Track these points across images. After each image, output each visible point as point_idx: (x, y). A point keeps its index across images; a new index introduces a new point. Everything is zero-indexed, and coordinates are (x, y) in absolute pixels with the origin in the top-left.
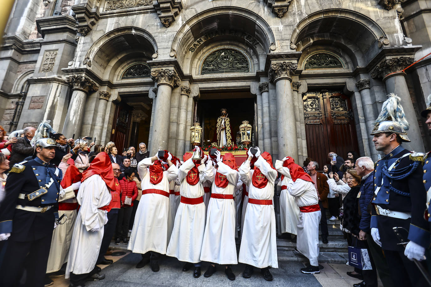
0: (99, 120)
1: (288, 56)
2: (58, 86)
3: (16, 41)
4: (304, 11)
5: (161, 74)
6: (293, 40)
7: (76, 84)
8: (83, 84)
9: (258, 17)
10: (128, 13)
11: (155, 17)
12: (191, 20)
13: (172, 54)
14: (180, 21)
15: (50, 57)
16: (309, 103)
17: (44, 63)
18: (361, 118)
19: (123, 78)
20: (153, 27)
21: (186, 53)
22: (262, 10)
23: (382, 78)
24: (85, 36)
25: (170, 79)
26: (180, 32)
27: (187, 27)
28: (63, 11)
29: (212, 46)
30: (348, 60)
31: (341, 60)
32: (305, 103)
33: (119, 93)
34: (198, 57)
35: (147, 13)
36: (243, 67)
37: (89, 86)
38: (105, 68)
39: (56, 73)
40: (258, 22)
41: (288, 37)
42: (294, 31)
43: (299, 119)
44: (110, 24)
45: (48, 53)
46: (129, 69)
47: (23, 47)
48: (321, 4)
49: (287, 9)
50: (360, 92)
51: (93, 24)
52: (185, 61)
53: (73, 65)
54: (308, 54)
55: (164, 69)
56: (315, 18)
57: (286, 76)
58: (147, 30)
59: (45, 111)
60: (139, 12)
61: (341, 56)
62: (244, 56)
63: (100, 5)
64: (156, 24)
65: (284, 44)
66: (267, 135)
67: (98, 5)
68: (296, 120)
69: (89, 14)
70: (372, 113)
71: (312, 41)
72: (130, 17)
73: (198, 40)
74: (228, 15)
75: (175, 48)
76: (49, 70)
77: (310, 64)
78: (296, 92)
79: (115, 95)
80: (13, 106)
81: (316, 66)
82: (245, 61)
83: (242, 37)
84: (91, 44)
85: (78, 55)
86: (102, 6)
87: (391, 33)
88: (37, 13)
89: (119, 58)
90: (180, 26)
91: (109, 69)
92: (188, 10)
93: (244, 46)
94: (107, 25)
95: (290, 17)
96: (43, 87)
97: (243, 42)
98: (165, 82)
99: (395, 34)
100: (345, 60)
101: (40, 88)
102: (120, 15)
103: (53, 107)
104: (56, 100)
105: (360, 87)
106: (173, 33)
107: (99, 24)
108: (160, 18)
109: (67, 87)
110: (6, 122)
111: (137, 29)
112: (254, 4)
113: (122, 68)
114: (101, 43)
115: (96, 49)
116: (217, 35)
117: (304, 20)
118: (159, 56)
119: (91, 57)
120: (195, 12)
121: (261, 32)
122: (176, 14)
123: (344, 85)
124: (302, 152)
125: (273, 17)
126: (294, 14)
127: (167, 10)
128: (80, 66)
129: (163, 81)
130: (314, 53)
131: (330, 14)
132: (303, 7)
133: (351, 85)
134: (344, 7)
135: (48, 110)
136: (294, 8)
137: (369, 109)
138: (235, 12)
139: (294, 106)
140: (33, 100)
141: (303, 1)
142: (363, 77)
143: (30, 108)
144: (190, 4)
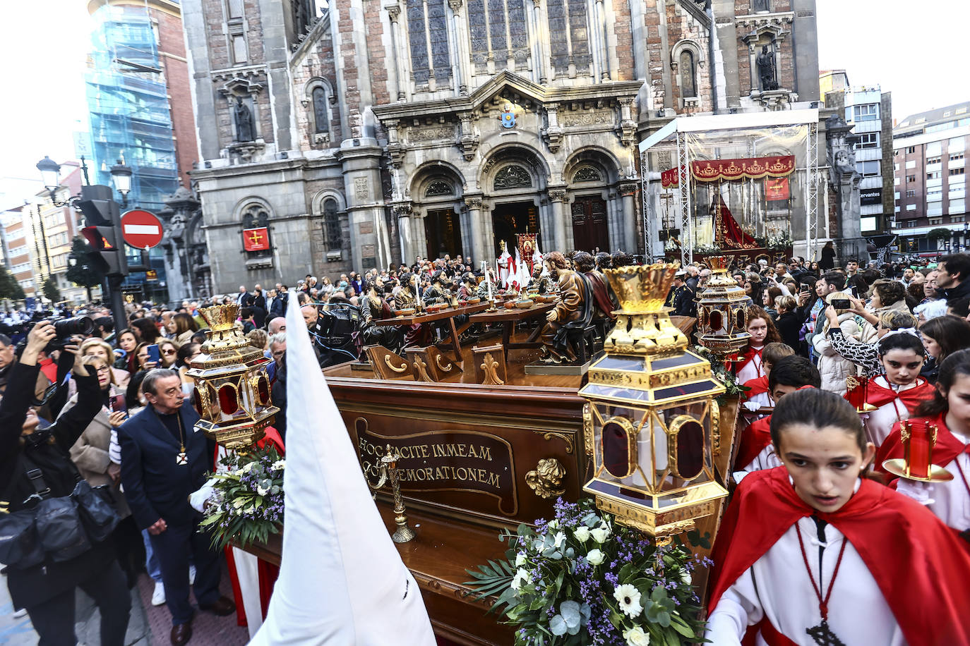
0: (419, 235)
1: (560, 187)
2: (378, 212)
3: (301, 161)
4: (570, 148)
6: (563, 171)
7: (403, 213)
9: (538, 152)
10: (432, 147)
11: (458, 152)
12: (487, 154)
13: (479, 187)
14: (478, 153)
15: (361, 185)
17: (357, 191)
18: (610, 220)
19: (427, 197)
20: (458, 161)
21: (482, 176)
22: (541, 146)
23: (621, 195)
24: (398, 169)
25: (477, 205)
26: (480, 165)
27: (485, 160)
29: (500, 163)
30: (604, 172)
31: (600, 173)
33: (427, 210)
34: (490, 176)
35: (450, 147)
36: (527, 184)
37: (410, 211)
39: (373, 200)
40: (539, 156)
41: (560, 170)
42: (565, 163)
44: (418, 158)
45: (357, 180)
46: (431, 187)
47: (308, 166)
48: (583, 141)
49: (559, 147)
50: (610, 201)
51: (404, 158)
54: (575, 170)
55: (474, 198)
56: (578, 152)
57: (558, 200)
58: (454, 163)
59: (377, 235)
60: (442, 146)
61: (600, 171)
62: (526, 172)
63: (404, 137)
64: (459, 158)
65: (557, 176)
66: (547, 238)
67: (402, 138)
68: (565, 225)
69: (401, 151)
70: (615, 217)
72: (435, 150)
74: (513, 147)
75: (478, 180)
76: (365, 197)
77: (577, 179)
79: (424, 212)
80: (319, 227)
81: (581, 180)
82: (528, 178)
83: (525, 159)
84: (406, 177)
85: (398, 188)
87: (625, 167)
88: (300, 117)
90: (480, 160)
91: (417, 192)
92: (484, 146)
94: (415, 158)
95: (561, 152)
96: (366, 214)
97: (527, 164)
98: (475, 208)
99: (628, 167)
100: (602, 175)
101: (364, 215)
102: (426, 148)
103: (381, 230)
104: (381, 224)
105: (610, 197)
106: (475, 167)
107: (408, 157)
108: (463, 155)
109: (383, 210)
110: (318, 243)
111: (442, 162)
112: (534, 139)
113: (424, 188)
114: (414, 174)
115: (410, 180)
117: (571, 154)
118: (468, 188)
119: (408, 188)
120: (489, 147)
121: (540, 162)
122: (475, 150)
123: (600, 195)
124: (571, 248)
125: (549, 153)
126: (564, 150)
127: (469, 149)
128: (403, 198)
130: (580, 168)
131: (589, 149)
132: (570, 144)
133: (605, 195)
134: (598, 144)
135: (378, 233)
136: (564, 145)
137: (614, 214)
138: (520, 146)
139: (564, 217)
140: (361, 226)
141: (570, 137)
142: (612, 191)
143: (361, 233)
144: (483, 137)
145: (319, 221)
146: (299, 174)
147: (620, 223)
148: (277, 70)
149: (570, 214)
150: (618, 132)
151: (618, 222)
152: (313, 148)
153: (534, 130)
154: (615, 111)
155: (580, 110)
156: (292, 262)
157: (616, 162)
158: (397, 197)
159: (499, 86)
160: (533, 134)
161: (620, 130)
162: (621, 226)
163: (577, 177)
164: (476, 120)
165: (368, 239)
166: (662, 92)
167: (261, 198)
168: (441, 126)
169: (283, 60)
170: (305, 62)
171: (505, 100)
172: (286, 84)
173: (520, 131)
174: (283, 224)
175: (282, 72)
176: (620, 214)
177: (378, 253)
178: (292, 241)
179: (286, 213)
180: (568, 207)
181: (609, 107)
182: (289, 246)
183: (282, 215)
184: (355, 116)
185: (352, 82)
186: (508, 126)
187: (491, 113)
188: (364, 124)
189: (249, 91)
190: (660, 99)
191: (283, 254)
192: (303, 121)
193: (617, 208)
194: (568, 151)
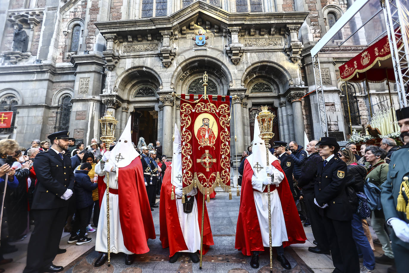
1: (240, 90)
2: (94, 104)
3: (51, 67)
4: (249, 61)
5: (166, 100)
6: (243, 80)
7: (109, 104)
8: (114, 104)
9: (223, 64)
10: (140, 56)
11: (158, 60)
12: (182, 63)
13: (172, 87)
14: (175, 63)
15: (85, 83)
16: (253, 113)
17: (80, 87)
18: (281, 123)
19: (135, 97)
20: (158, 67)
21: (178, 82)
22: (225, 59)
23: (291, 101)
24: (111, 71)
25: (171, 102)
26: (175, 71)
27: (180, 68)
28: (88, 48)
29: (194, 76)
30: (276, 87)
31: (272, 87)
32: (251, 113)
33: (134, 107)
34: (185, 83)
35: (153, 57)
36: (214, 91)
37: (117, 105)
38: (124, 91)
39: (91, 95)
40: (222, 66)
41: (240, 78)
42: (244, 73)
43: (246, 125)
44: (128, 64)
45: (82, 80)
46: (140, 90)
47: (55, 71)
48: (259, 57)
49: (240, 60)
50: (281, 107)
51: (116, 63)
52: (178, 87)
53: (106, 91)
54: (253, 83)
55: (167, 96)
56: (256, 65)
57: (239, 102)
58: (154, 69)
59: (88, 121)
60: (147, 56)
61: (272, 85)
62: (214, 83)
63: (119, 48)
64: (159, 65)
65: (237, 82)
67: (118, 49)
68: (244, 125)
69: (114, 56)
70: (286, 120)
71: (255, 76)
72: (141, 59)
73: (185, 72)
74: (204, 60)
75: (173, 82)
76: (85, 92)
77: (254, 90)
78: (245, 108)
79: (131, 108)
80: (54, 115)
81: (257, 91)
82: (215, 86)
83: (213, 72)
84: (117, 77)
85: (109, 85)
86: (121, 49)
87: (295, 78)
88: (59, 41)
89: (133, 83)
90: (176, 67)
91: (127, 91)
92: (179, 56)
93: (214, 77)
94: (126, 63)
95: (241, 64)
96: (83, 105)
97: (214, 74)
98: (168, 104)
99: (297, 79)
100: (274, 87)
101: (81, 105)
102: (135, 57)
103: (93, 118)
104: (93, 114)
105: (281, 105)
106: (171, 72)
107: (120, 62)
108: (163, 62)
109: (99, 104)
110: (51, 127)
111: (146, 67)
112: (220, 55)
113: (135, 90)
114: (123, 76)
115: (120, 80)
116: (197, 70)
117: (250, 67)
118: (163, 87)
119: (117, 86)
120: (184, 58)
121: (225, 72)
122: (172, 59)
123: (273, 103)
124: (248, 144)
125: (231, 64)
126: (244, 63)
127: (168, 58)
128: (111, 92)
129: (167, 103)
130: (256, 82)
131: (264, 63)
132: (249, 58)
133: (276, 103)
134: (271, 60)
135: (90, 120)
136: (244, 59)
137: (285, 118)
138: (209, 59)
139: (243, 118)
140: (78, 114)
141: (249, 54)
142: (283, 100)
143: (77, 119)
144: (180, 52)
145: (56, 110)
146: (47, 76)
147: (290, 125)
148: (51, 12)
149: (248, 116)
150: (288, 51)
151: (288, 124)
152: (64, 61)
153: (220, 48)
154: (285, 37)
155: (257, 36)
156: (24, 139)
157: (286, 74)
158: (107, 92)
159: (194, 13)
160: (219, 51)
161: (290, 49)
162: (291, 127)
163: (254, 89)
164: (176, 39)
165: (81, 124)
166: (319, 30)
167: (15, 90)
168: (149, 42)
169: (56, 6)
170: (72, 9)
171: (199, 27)
172: (55, 20)
173: (209, 48)
174: (26, 110)
175: (54, 13)
176: (290, 118)
177: (86, 136)
178: (29, 123)
179: (30, 102)
180: (246, 111)
181: (280, 34)
182: (26, 126)
183: (27, 103)
184: (91, 37)
185: (94, 16)
186: (200, 44)
187: (188, 35)
188: (97, 42)
189: (29, 22)
190: (318, 35)
191: (20, 132)
192: (62, 44)
193: (287, 113)
194: (247, 63)
